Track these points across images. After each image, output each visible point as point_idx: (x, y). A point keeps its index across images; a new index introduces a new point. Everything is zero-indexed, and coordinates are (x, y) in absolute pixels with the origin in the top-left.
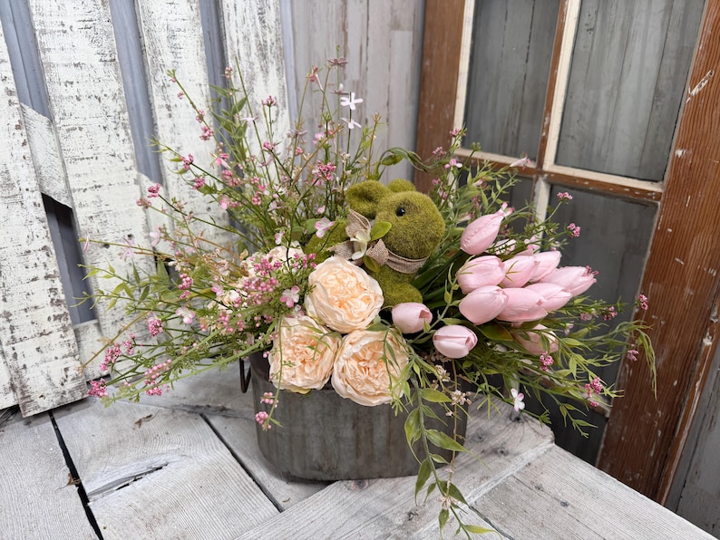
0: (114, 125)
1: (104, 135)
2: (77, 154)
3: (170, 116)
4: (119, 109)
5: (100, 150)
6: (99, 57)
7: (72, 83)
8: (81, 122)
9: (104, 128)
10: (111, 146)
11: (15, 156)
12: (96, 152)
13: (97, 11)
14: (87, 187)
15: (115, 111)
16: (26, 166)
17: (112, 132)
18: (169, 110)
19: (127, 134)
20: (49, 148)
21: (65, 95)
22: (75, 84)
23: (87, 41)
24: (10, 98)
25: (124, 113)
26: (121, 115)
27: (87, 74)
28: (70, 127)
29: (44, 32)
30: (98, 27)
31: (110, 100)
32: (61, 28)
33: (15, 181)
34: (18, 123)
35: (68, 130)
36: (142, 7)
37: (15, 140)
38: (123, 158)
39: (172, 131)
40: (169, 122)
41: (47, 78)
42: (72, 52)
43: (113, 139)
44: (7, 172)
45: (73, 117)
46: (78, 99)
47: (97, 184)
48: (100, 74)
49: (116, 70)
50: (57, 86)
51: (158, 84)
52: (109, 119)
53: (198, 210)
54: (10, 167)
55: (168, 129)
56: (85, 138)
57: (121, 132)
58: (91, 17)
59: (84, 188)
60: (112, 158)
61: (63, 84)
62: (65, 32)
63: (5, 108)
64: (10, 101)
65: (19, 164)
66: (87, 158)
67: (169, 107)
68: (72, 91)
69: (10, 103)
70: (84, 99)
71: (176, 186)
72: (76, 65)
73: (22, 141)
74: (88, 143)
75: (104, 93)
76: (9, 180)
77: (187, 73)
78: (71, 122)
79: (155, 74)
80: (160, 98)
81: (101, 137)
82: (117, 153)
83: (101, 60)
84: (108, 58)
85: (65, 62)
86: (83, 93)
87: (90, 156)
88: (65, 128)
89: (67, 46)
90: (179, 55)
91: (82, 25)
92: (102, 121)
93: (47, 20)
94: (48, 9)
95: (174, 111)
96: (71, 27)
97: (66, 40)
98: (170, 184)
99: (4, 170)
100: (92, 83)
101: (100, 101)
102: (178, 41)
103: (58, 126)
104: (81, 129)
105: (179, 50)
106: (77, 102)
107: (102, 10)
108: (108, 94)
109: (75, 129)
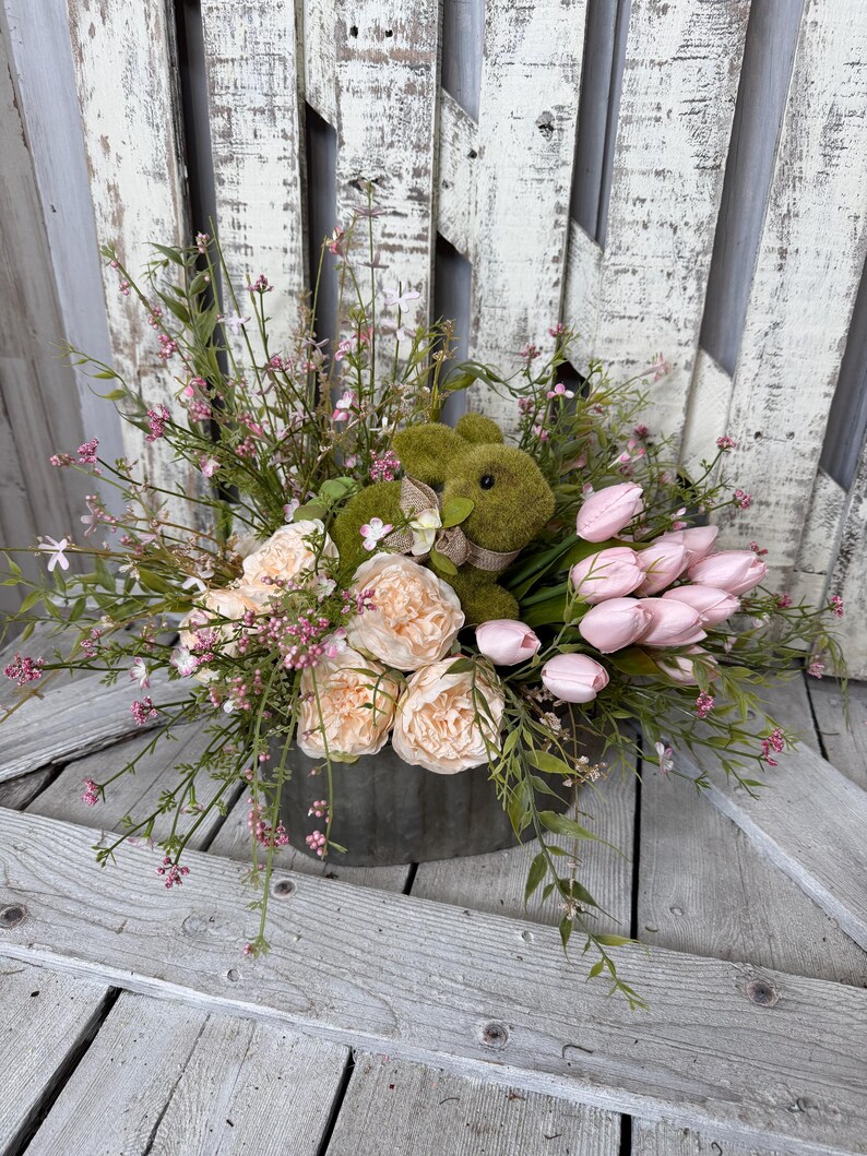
0: (684, 273)
1: (665, 285)
2: (618, 308)
3: (781, 268)
4: (699, 247)
5: (651, 308)
6: (696, 161)
7: (643, 201)
8: (637, 261)
9: (669, 275)
10: (669, 304)
11: (540, 299)
12: (645, 310)
13: (718, 84)
14: (616, 359)
15: (692, 250)
16: (548, 316)
17: (677, 283)
18: (783, 257)
19: (699, 289)
20: (589, 293)
21: (629, 218)
22: (648, 203)
23: (687, 134)
24: (556, 216)
25: (706, 254)
26: (700, 257)
27: (670, 187)
28: (620, 267)
29: (628, 120)
30: (711, 111)
31: (691, 232)
32: (654, 114)
33: (531, 334)
34: (557, 254)
35: (617, 272)
36: (797, 73)
37: (547, 278)
38: (681, 325)
39: (774, 294)
40: (777, 278)
41: (612, 191)
42: (659, 151)
43: (675, 294)
44: (525, 320)
45: (629, 253)
46: (645, 226)
47: (631, 358)
48: (690, 189)
49: (716, 183)
50: (621, 204)
51: (778, 211)
52: (681, 263)
53: (773, 433)
54: (531, 313)
55: (768, 289)
56: (636, 286)
57: (692, 285)
58: (704, 94)
59: (611, 360)
60: (664, 323)
61: (630, 202)
62: (658, 120)
63: (548, 230)
64: (556, 222)
65: (542, 311)
66: (630, 318)
67: (783, 253)
68: (640, 213)
69: (557, 224)
70: (653, 228)
71: (749, 384)
72: (658, 173)
73: (554, 280)
74: (637, 295)
75: (685, 219)
76: (525, 331)
77: (838, 195)
78: (624, 260)
79: (779, 194)
80: (773, 235)
81: (658, 289)
82: (675, 316)
83: (698, 167)
84: (710, 163)
85: (644, 168)
86: (655, 217)
87: (634, 315)
88: (613, 268)
89: (655, 143)
90: (834, 162)
91: (687, 108)
92: (668, 264)
93: (639, 100)
94: (645, 84)
95: (790, 261)
96: (670, 111)
97: (653, 133)
98: (741, 379)
99: (523, 317)
100: (672, 202)
101: (675, 232)
102: (841, 135)
103: (606, 263)
104: (634, 272)
105: (837, 152)
106: (641, 231)
107: (725, 82)
108: (691, 223)
109: (625, 271)
